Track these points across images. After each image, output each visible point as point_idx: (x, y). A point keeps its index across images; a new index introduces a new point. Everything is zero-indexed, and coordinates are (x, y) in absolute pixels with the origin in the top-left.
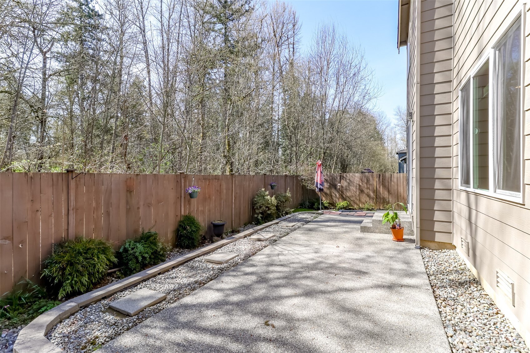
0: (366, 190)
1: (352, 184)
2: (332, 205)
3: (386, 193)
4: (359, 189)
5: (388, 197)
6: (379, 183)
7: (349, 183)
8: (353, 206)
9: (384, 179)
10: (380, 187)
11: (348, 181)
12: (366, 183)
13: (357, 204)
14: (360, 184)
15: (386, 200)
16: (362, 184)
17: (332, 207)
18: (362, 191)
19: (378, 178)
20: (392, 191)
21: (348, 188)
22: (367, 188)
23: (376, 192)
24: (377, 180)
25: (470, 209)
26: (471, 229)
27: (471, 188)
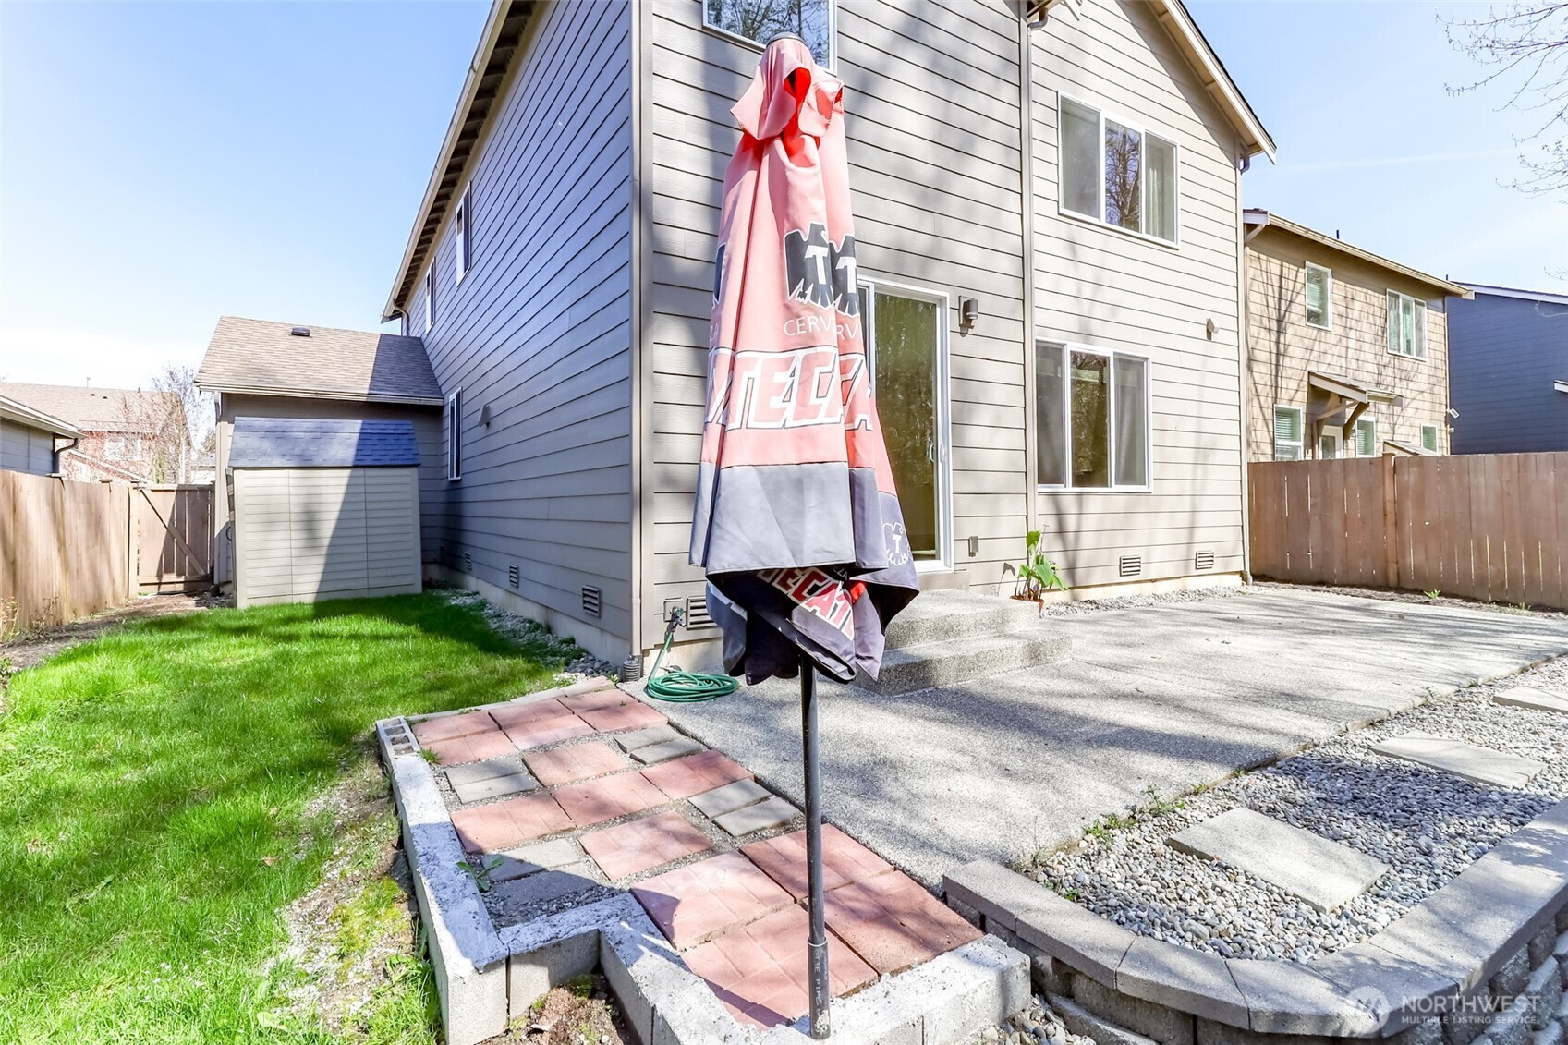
25: (1060, 515)
26: (1064, 541)
27: (1068, 486)
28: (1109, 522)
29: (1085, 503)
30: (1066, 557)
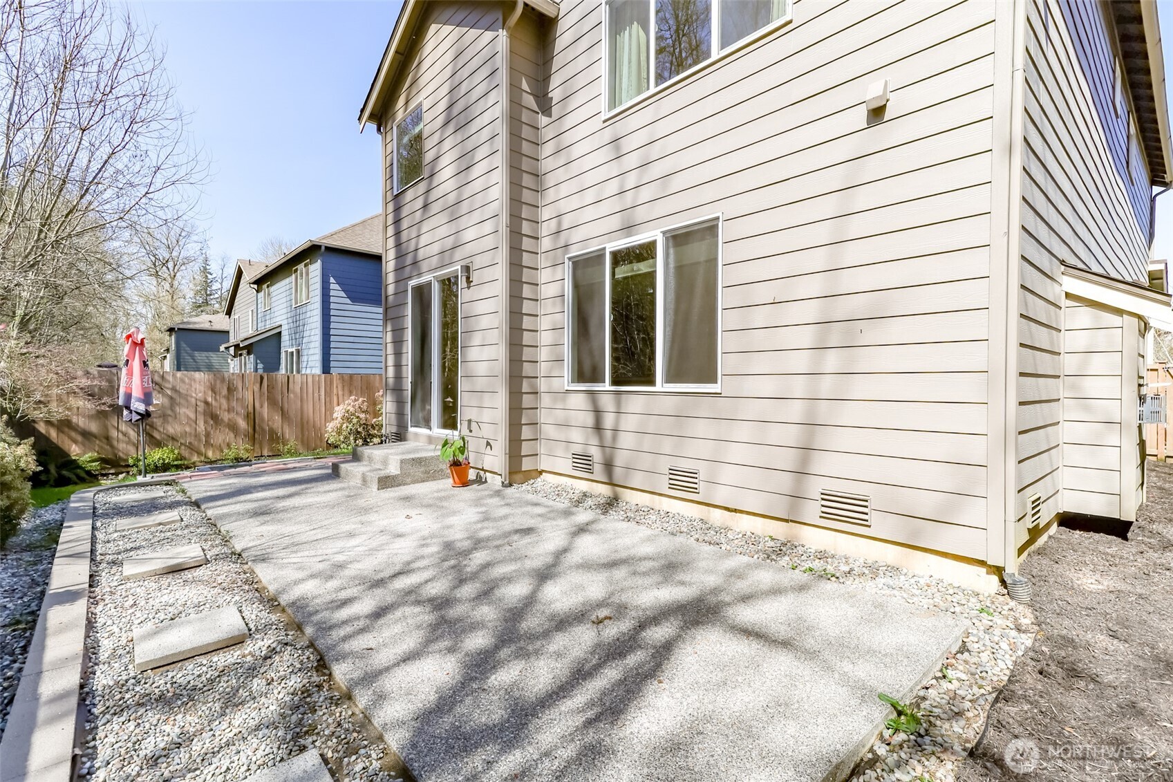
0: (226, 413)
1: (183, 401)
2: (114, 464)
3: (277, 418)
4: (205, 413)
5: (280, 427)
6: (261, 396)
7: (171, 398)
8: (185, 459)
9: (271, 388)
10: (262, 406)
11: (169, 392)
12: (224, 397)
13: (199, 453)
14: (210, 399)
15: (277, 434)
16: (216, 400)
17: (112, 471)
18: (213, 417)
19: (258, 385)
20: (292, 413)
21: (169, 412)
22: (229, 411)
23: (252, 417)
24: (256, 388)
25: (598, 413)
26: (601, 438)
27: (607, 386)
28: (652, 424)
29: (623, 404)
30: (604, 453)
